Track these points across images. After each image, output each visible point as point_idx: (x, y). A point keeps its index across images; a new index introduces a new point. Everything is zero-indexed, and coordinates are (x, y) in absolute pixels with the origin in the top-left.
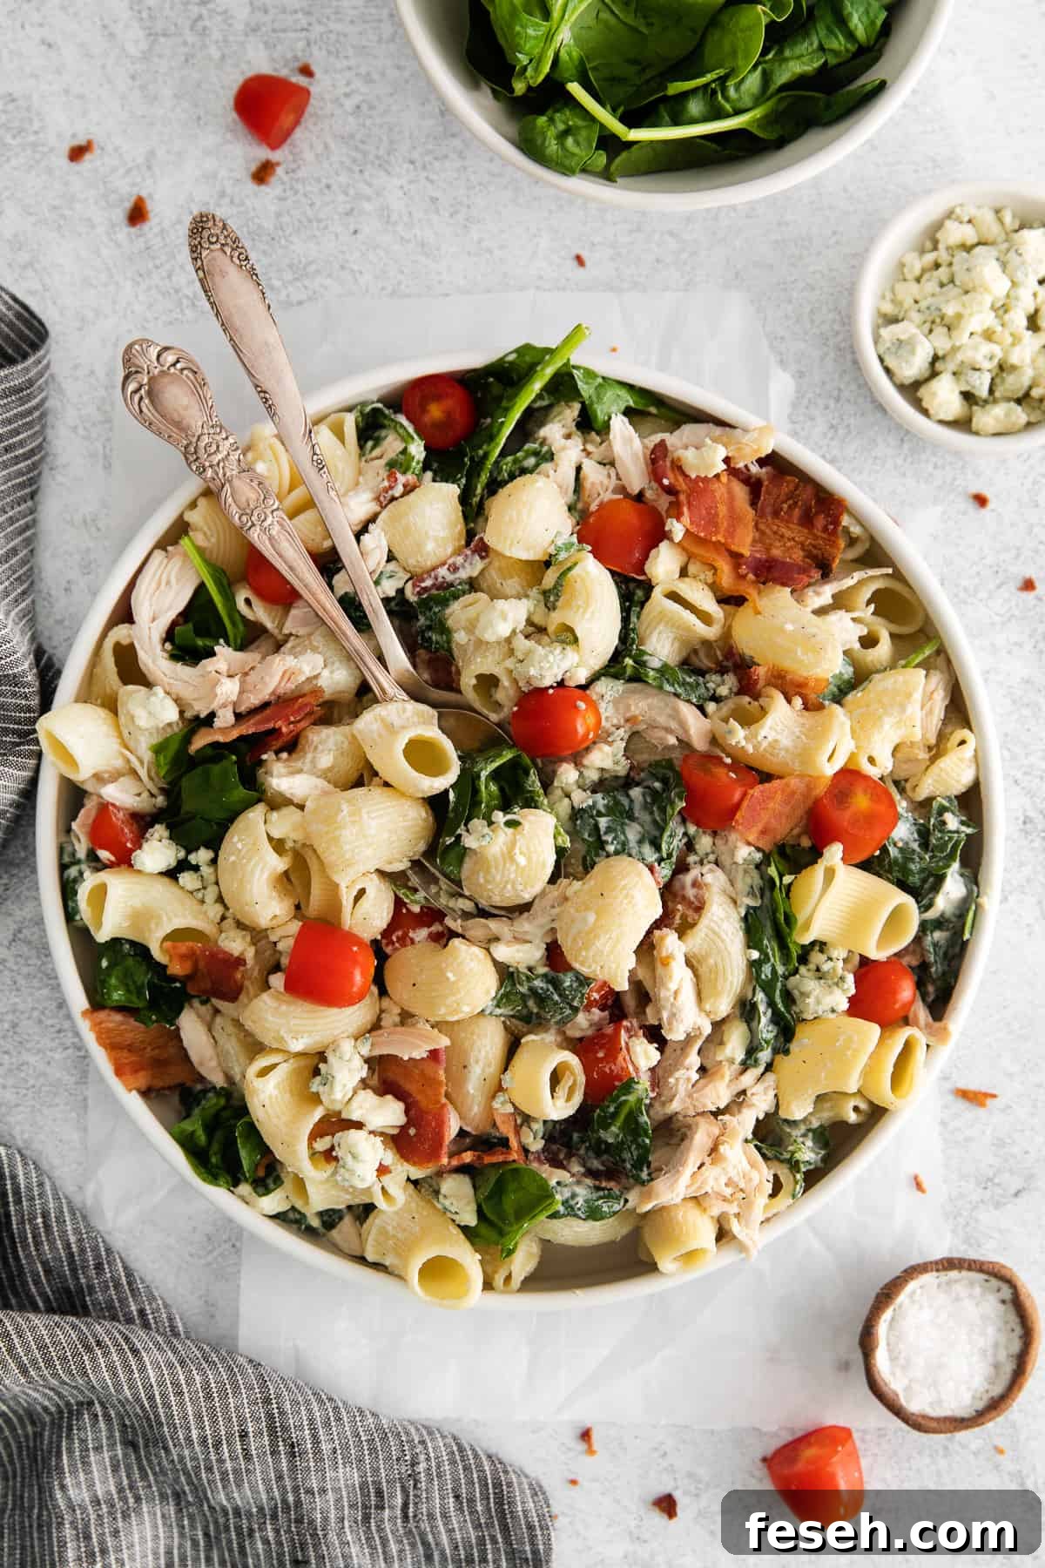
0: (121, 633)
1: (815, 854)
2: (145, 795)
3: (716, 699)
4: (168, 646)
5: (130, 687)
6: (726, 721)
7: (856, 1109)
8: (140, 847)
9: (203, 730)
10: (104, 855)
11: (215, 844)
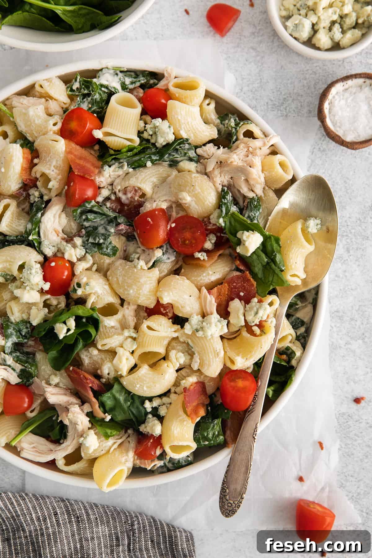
0: (61, 463)
1: (99, 142)
2: (129, 439)
3: (41, 197)
4: (61, 442)
5: (83, 455)
6: (50, 190)
7: (208, 104)
8: (152, 435)
9: (95, 414)
10: (158, 452)
11: (143, 400)
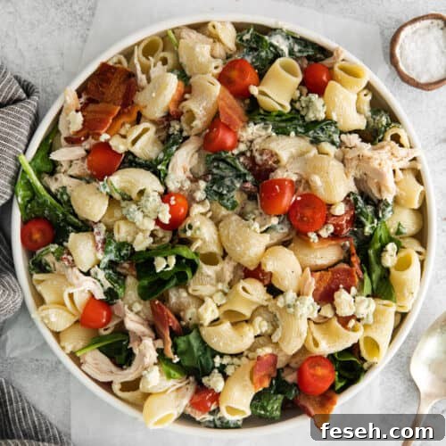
0: (116, 387)
1: (253, 98)
2: (188, 386)
3: (181, 131)
4: (125, 367)
5: (141, 386)
6: (192, 128)
7: (365, 95)
8: (213, 390)
9: (165, 352)
10: (213, 407)
11: (215, 353)
